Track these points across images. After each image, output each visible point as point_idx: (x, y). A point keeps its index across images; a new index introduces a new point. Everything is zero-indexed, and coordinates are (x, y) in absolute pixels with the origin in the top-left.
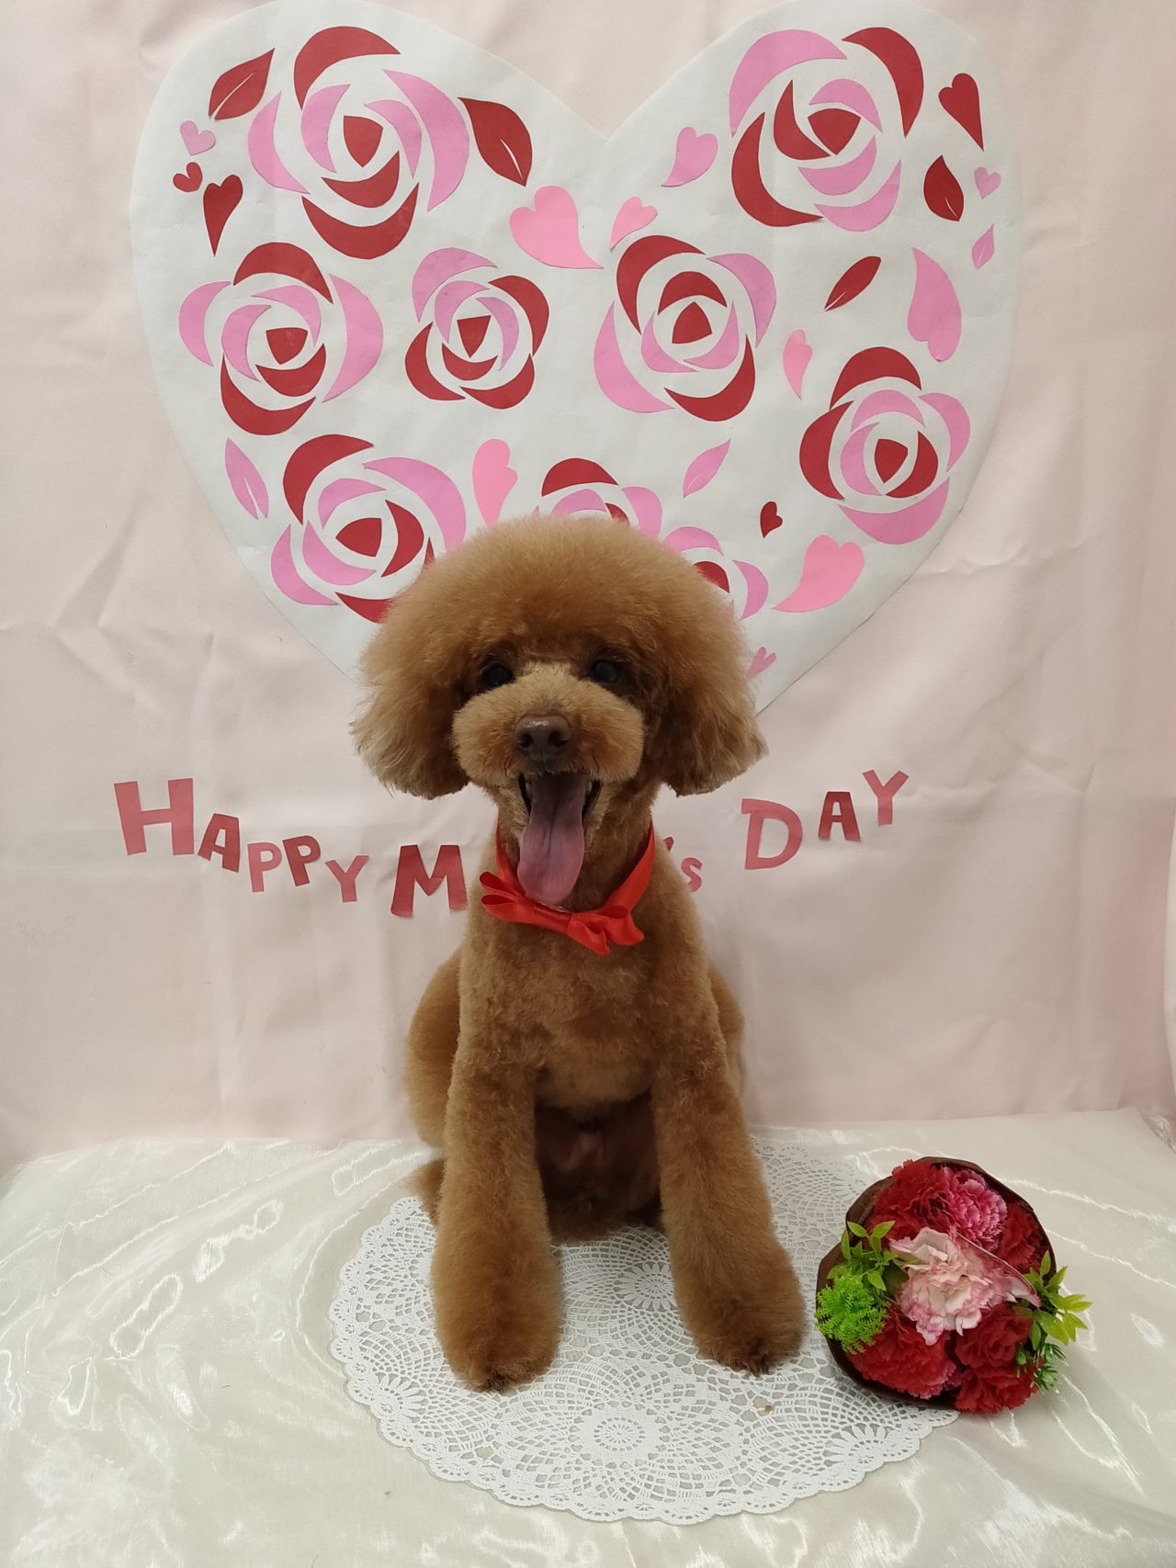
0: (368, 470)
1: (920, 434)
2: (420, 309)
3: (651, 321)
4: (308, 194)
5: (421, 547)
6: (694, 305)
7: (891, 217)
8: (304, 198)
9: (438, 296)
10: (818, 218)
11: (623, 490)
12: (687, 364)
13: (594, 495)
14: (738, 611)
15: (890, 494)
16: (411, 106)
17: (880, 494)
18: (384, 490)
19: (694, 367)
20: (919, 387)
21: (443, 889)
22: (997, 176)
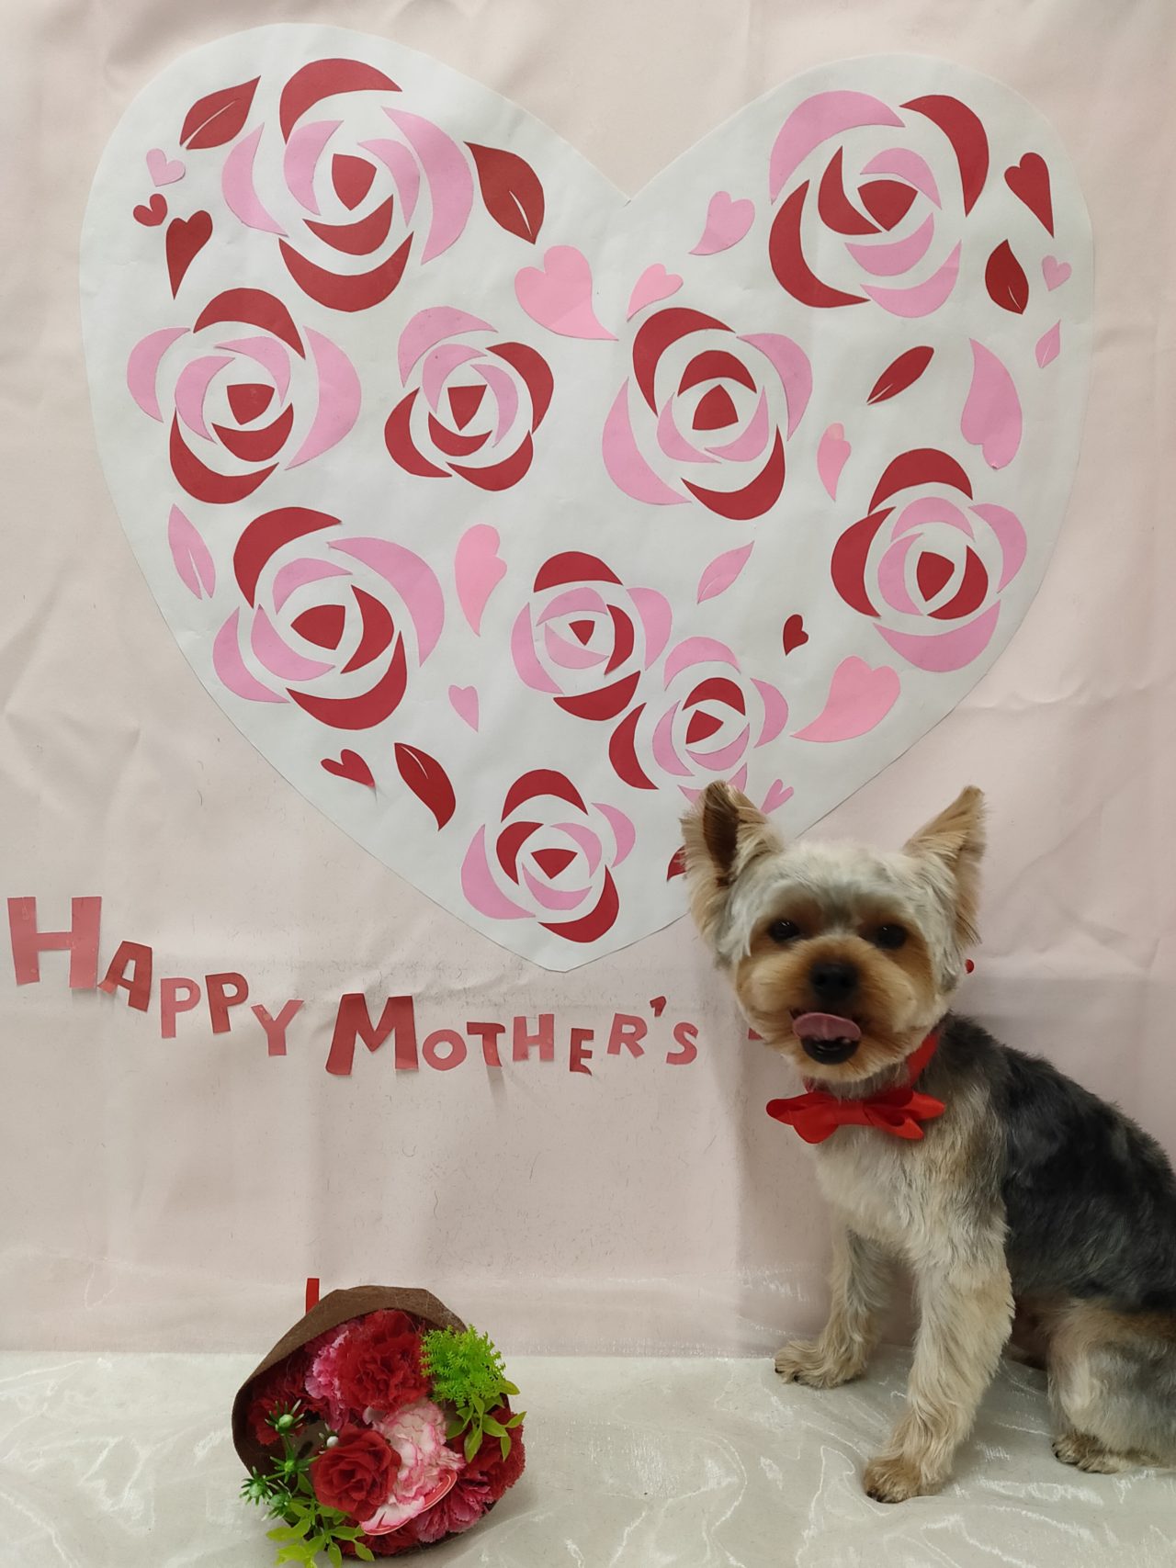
0: (332, 550)
1: (968, 549)
2: (405, 372)
3: (670, 402)
4: (286, 236)
5: (390, 641)
6: (719, 389)
7: (947, 307)
8: (281, 241)
9: (427, 359)
10: (864, 300)
11: (627, 590)
12: (708, 454)
13: (594, 596)
14: (754, 737)
15: (932, 615)
16: (410, 148)
17: (921, 615)
18: (350, 574)
19: (716, 458)
20: (970, 494)
21: (390, 1045)
22: (1066, 267)
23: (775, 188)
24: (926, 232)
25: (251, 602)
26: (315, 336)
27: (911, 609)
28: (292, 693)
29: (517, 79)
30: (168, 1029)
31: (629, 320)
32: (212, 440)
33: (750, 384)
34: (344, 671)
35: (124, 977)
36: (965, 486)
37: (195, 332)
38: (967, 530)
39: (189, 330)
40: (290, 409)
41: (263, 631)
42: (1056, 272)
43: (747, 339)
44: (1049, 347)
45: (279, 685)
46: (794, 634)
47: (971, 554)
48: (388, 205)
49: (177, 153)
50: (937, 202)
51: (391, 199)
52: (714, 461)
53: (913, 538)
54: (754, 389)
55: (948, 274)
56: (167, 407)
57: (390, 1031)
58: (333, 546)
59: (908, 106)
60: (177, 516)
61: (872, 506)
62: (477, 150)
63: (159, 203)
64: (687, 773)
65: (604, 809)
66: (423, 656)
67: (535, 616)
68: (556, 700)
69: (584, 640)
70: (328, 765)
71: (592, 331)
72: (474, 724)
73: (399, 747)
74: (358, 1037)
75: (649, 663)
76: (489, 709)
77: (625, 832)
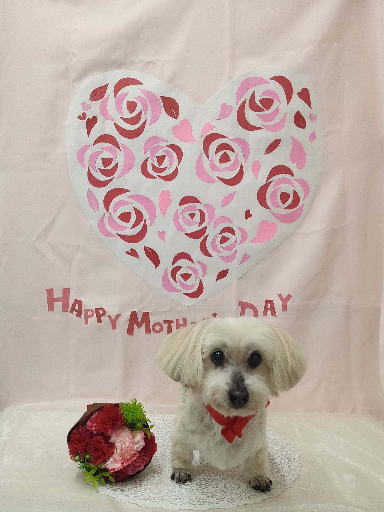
0: (128, 198)
1: (294, 190)
2: (145, 153)
3: (213, 157)
4: (116, 121)
5: (142, 220)
6: (225, 153)
7: (284, 128)
8: (114, 123)
9: (151, 149)
10: (262, 128)
11: (203, 205)
12: (223, 169)
13: (195, 206)
14: (238, 242)
15: (285, 208)
16: (146, 98)
17: (282, 208)
18: (132, 204)
19: (225, 170)
20: (293, 177)
21: (143, 327)
22: (316, 116)
23: (238, 102)
24: (277, 110)
25: (108, 212)
26: (123, 145)
27: (279, 207)
28: (118, 234)
29: (172, 80)
30: (86, 322)
31: (202, 137)
32: (98, 172)
33: (233, 151)
34: (131, 228)
35: (75, 309)
36: (292, 174)
37: (93, 145)
38: (293, 185)
39: (92, 145)
40: (117, 163)
41: (111, 219)
42: (313, 118)
43: (232, 140)
44: (312, 137)
45: (115, 232)
46: (248, 214)
47: (294, 192)
48: (141, 112)
49: (88, 102)
50: (280, 102)
51: (141, 111)
52: (224, 171)
53: (278, 189)
54: (234, 152)
55: (284, 120)
56: (87, 164)
57: (143, 323)
58: (128, 197)
59: (270, 79)
60: (89, 191)
61: (267, 181)
62: (162, 97)
63: (84, 114)
64: (220, 252)
65: (199, 263)
66: (151, 224)
67: (179, 212)
68: (185, 234)
69: (192, 218)
70: (127, 253)
71: (192, 140)
72: (164, 241)
73: (145, 247)
74: (135, 325)
75: (209, 224)
76: (168, 237)
77: (204, 268)
